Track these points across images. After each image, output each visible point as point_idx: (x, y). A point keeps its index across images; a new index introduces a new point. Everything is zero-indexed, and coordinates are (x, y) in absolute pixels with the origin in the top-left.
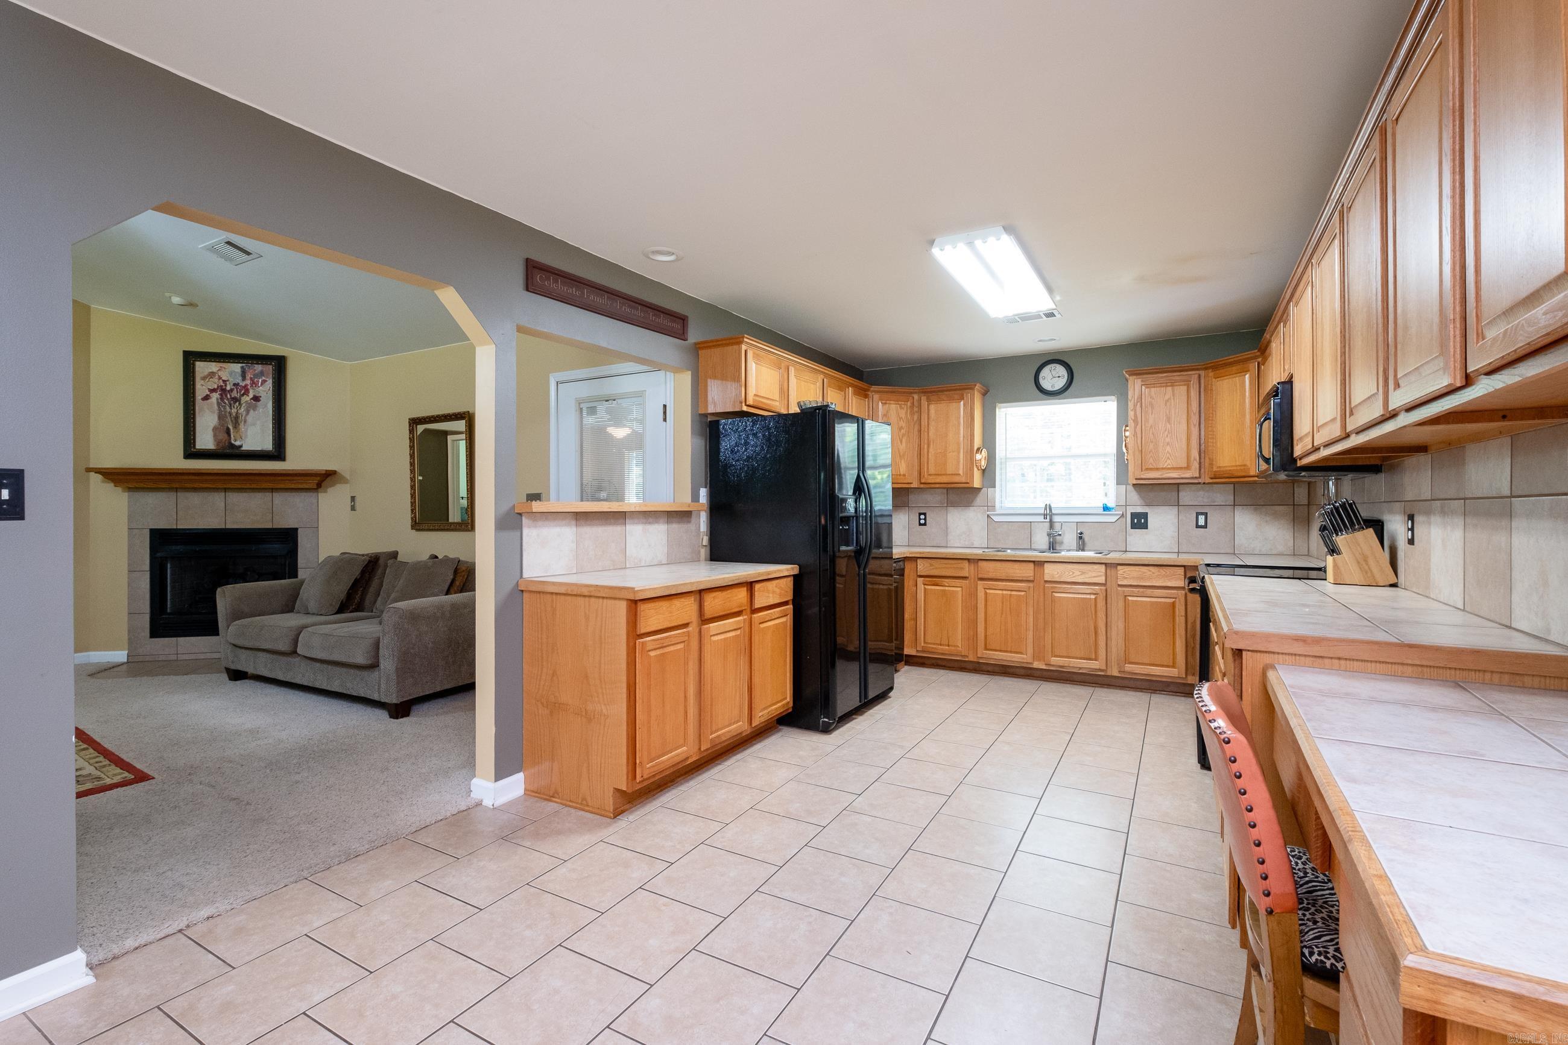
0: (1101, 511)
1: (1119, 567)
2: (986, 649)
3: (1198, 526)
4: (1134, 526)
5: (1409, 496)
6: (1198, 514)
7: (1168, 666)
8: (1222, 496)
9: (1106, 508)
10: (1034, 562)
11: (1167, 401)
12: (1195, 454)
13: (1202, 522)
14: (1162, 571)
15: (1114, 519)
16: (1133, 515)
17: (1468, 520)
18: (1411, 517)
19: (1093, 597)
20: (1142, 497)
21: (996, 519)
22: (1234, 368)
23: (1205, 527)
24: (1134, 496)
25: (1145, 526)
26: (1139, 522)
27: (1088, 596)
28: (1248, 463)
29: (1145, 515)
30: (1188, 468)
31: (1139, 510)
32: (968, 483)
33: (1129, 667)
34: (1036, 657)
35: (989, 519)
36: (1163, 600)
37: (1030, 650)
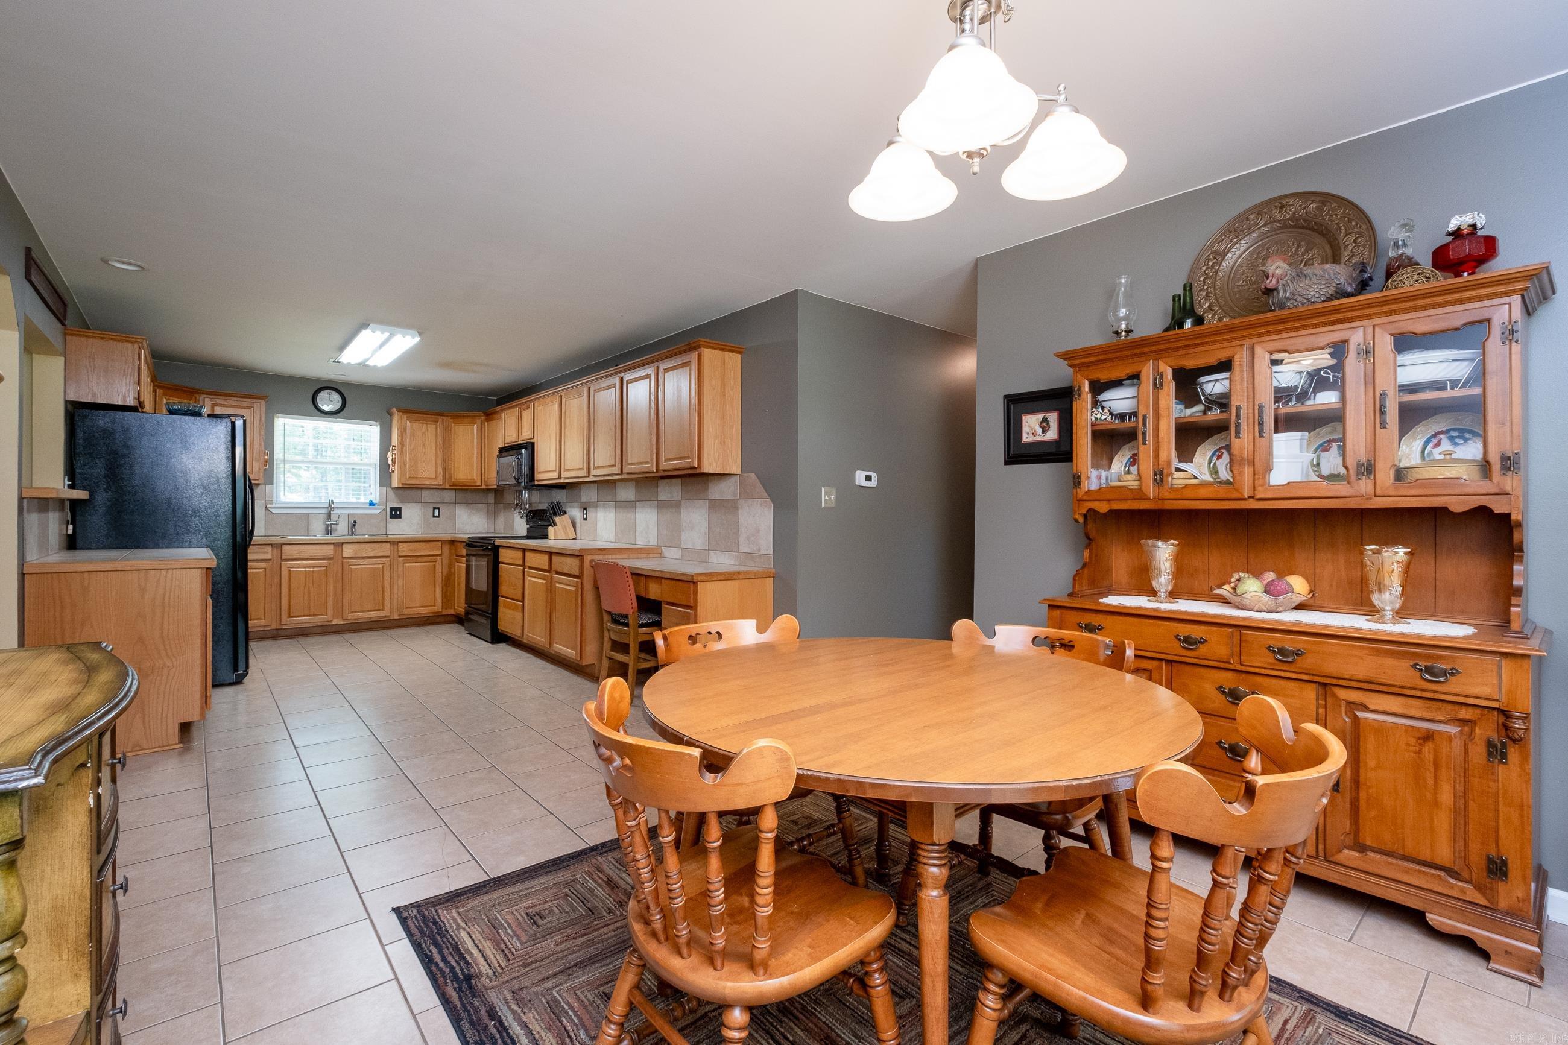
0: (368, 506)
1: (400, 544)
2: (290, 616)
3: (434, 516)
4: (392, 516)
5: (584, 499)
6: (434, 508)
7: (431, 606)
8: (449, 496)
9: (371, 504)
10: (333, 543)
11: (423, 433)
12: (440, 470)
13: (436, 514)
14: (428, 545)
15: (377, 511)
16: (392, 509)
17: (617, 509)
18: (585, 509)
19: (381, 566)
20: (397, 495)
21: (274, 511)
22: (466, 420)
23: (438, 517)
24: (392, 495)
25: (400, 517)
26: (396, 513)
27: (377, 566)
28: (475, 478)
29: (399, 509)
30: (436, 478)
31: (395, 505)
33: (406, 611)
34: (335, 616)
35: (268, 511)
36: (428, 564)
37: (330, 612)
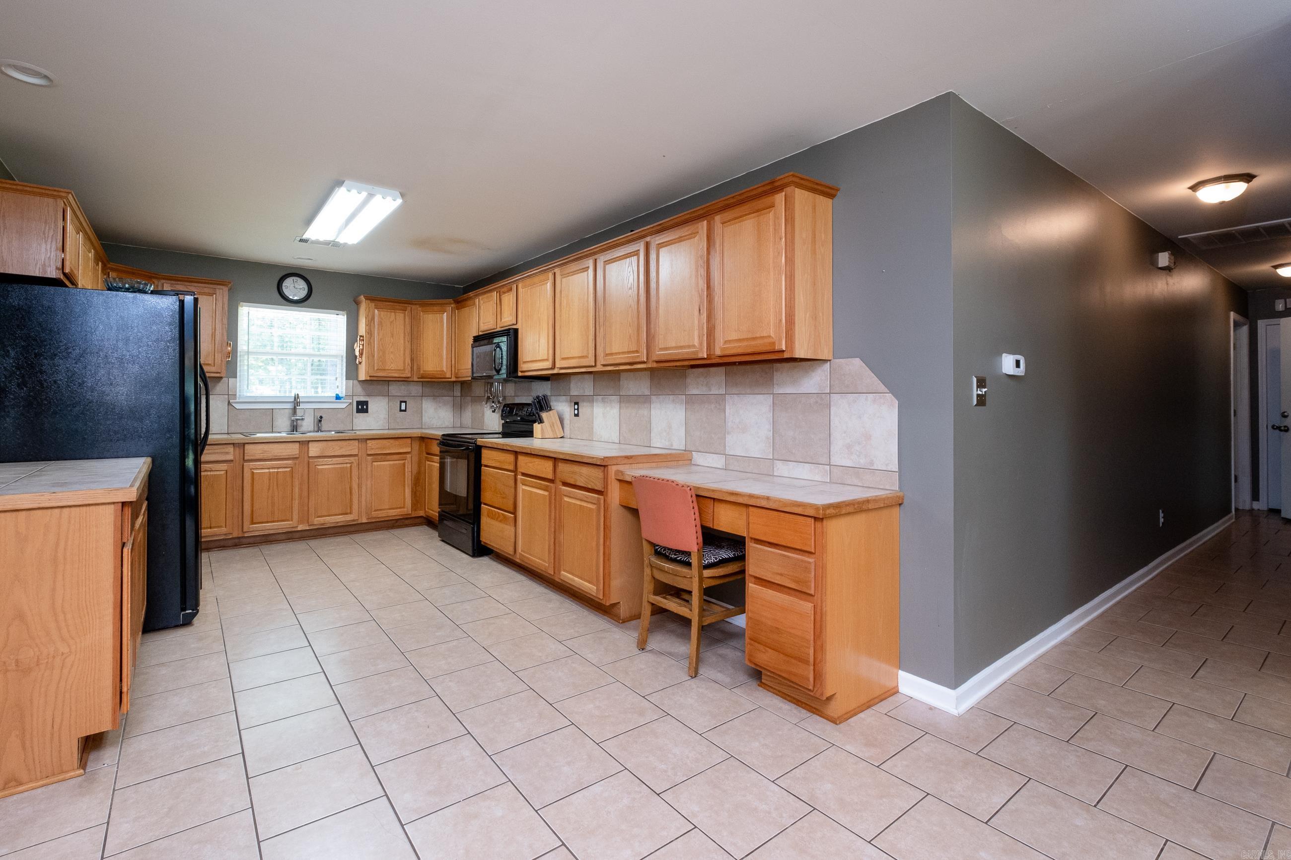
0: (334, 400)
1: (368, 442)
2: (253, 523)
3: (401, 410)
4: (358, 411)
5: (574, 392)
6: (401, 402)
7: (400, 508)
8: (416, 389)
9: (338, 397)
10: (299, 442)
11: (391, 322)
12: (408, 360)
13: (403, 408)
14: (397, 442)
15: (344, 406)
16: (358, 403)
17: (623, 405)
18: (577, 403)
19: (349, 465)
20: (364, 389)
21: (238, 406)
22: (435, 308)
23: (405, 411)
24: (359, 389)
25: (366, 411)
26: (362, 407)
27: (345, 465)
28: (445, 369)
29: (366, 403)
30: (404, 370)
31: (362, 399)
32: (220, 373)
33: (374, 514)
34: (301, 521)
35: (230, 407)
36: (397, 462)
37: (295, 517)
